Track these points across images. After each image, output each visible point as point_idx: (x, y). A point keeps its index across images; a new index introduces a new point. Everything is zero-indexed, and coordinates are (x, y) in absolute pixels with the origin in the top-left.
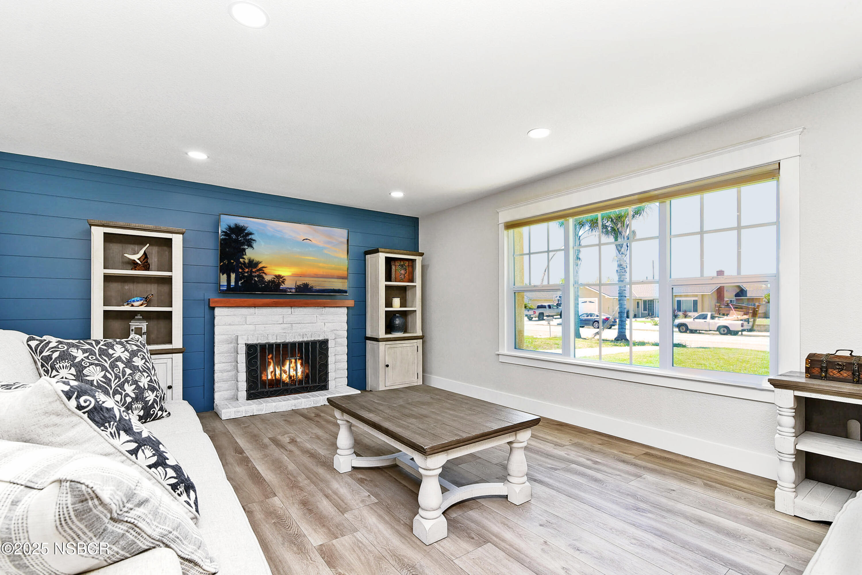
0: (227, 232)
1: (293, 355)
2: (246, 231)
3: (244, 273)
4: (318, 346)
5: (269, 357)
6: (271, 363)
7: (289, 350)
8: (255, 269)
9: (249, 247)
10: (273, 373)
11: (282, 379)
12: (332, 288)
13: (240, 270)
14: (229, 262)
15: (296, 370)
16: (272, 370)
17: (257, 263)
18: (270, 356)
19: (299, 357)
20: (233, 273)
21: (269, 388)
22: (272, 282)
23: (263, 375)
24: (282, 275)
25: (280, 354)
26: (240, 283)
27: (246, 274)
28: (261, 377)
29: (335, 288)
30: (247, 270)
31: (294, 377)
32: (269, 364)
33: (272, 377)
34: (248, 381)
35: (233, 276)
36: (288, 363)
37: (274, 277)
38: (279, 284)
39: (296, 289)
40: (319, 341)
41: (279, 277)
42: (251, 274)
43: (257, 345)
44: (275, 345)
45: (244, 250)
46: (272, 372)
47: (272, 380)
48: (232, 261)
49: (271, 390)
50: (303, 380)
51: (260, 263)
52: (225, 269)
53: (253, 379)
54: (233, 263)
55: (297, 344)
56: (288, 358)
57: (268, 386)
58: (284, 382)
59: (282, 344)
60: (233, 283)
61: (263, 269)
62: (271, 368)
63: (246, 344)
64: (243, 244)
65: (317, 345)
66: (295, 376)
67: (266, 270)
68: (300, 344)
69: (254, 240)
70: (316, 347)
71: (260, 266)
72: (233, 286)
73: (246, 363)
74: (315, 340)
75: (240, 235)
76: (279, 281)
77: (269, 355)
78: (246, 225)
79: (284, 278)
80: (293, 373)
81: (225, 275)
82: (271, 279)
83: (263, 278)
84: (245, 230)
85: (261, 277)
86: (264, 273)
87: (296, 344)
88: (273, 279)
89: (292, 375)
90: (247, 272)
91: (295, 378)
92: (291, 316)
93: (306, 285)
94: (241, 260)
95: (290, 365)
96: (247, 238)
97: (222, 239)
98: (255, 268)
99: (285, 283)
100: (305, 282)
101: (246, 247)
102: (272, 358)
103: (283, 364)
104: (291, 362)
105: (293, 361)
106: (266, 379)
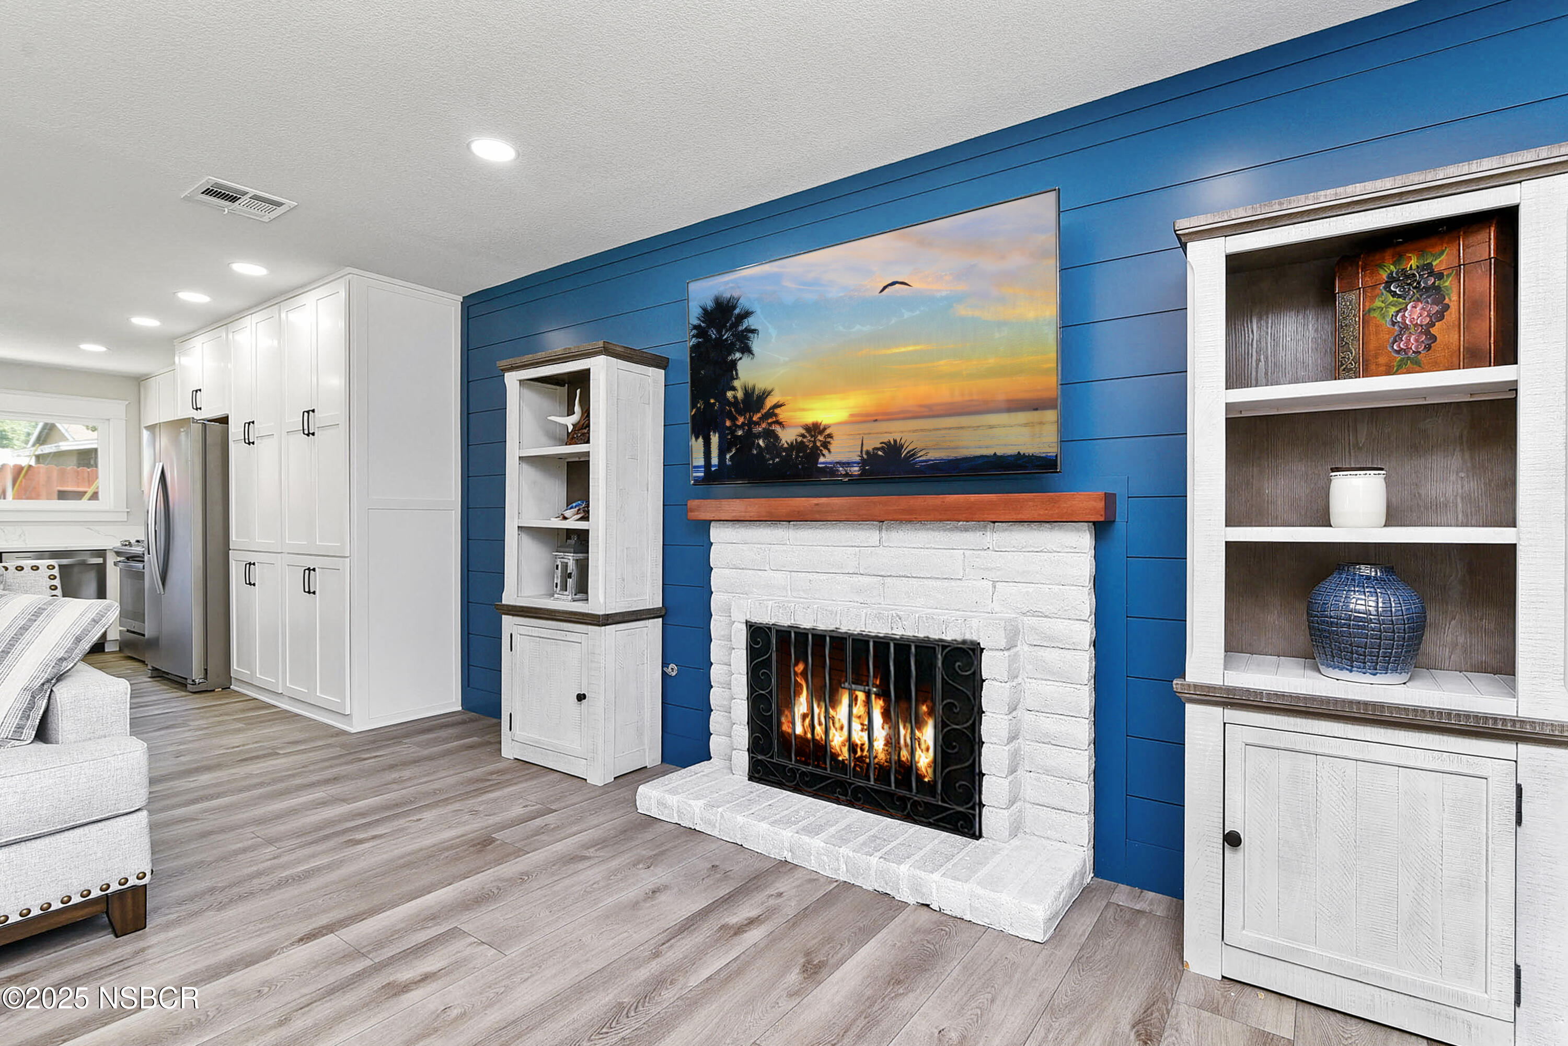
0: (700, 325)
1: (860, 679)
2: (737, 311)
3: (735, 431)
4: (940, 664)
5: (796, 669)
6: (802, 689)
7: (849, 659)
8: (759, 415)
9: (743, 353)
10: (807, 721)
11: (831, 748)
12: (989, 452)
13: (728, 423)
14: (707, 404)
15: (869, 729)
16: (805, 711)
17: (765, 394)
18: (800, 668)
19: (877, 686)
20: (715, 432)
21: (797, 761)
22: (798, 446)
23: (783, 719)
24: (824, 423)
25: (824, 668)
26: (728, 457)
27: (740, 433)
28: (780, 724)
29: (1000, 452)
30: (741, 420)
31: (862, 750)
32: (798, 693)
33: (805, 733)
34: (751, 722)
35: (715, 439)
36: (845, 700)
37: (804, 432)
38: (815, 454)
39: (863, 463)
40: (943, 645)
41: (814, 429)
42: (750, 429)
43: (770, 629)
44: (813, 635)
45: (734, 364)
46: (804, 717)
47: (802, 740)
48: (712, 401)
49: (803, 768)
50: (890, 768)
51: (769, 393)
52: (701, 427)
53: (762, 722)
54: (714, 404)
55: (871, 644)
56: (847, 684)
57: (796, 756)
58: (834, 756)
59: (831, 637)
60: (715, 461)
61: (777, 411)
62: (801, 705)
63: (747, 622)
64: (731, 349)
65: (936, 657)
66: (866, 747)
67: (782, 414)
68: (882, 644)
69: (754, 331)
70: (933, 666)
71: (769, 403)
72: (715, 466)
73: (747, 673)
74: (927, 640)
75: (725, 326)
76: (814, 442)
77: (796, 664)
78: (736, 294)
79: (827, 432)
80: (860, 737)
81: (701, 440)
82: (794, 438)
83: (777, 438)
84: (734, 307)
85: (770, 435)
86: (778, 423)
87: (868, 642)
88: (800, 439)
89: (859, 743)
90: (741, 427)
91: (865, 753)
92: (879, 550)
93: (893, 449)
94: (730, 394)
95: (850, 706)
96: (740, 328)
97: (693, 345)
98: (759, 411)
99: (832, 447)
100: (889, 438)
101: (738, 355)
102: (804, 674)
103: (833, 702)
104: (853, 700)
105: (861, 696)
106: (790, 731)
